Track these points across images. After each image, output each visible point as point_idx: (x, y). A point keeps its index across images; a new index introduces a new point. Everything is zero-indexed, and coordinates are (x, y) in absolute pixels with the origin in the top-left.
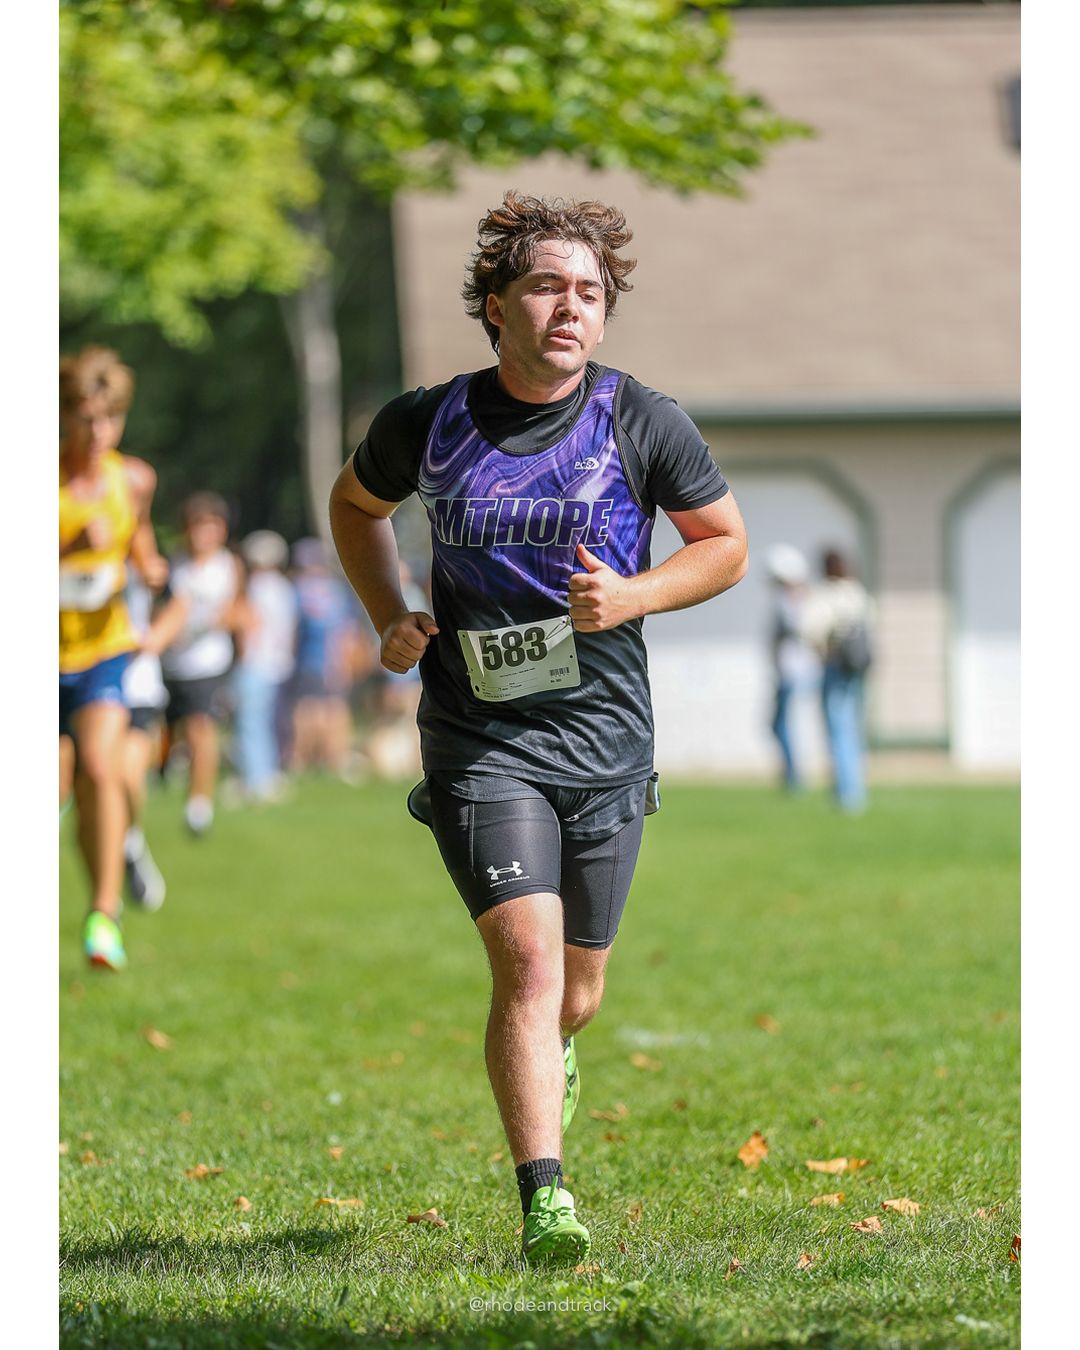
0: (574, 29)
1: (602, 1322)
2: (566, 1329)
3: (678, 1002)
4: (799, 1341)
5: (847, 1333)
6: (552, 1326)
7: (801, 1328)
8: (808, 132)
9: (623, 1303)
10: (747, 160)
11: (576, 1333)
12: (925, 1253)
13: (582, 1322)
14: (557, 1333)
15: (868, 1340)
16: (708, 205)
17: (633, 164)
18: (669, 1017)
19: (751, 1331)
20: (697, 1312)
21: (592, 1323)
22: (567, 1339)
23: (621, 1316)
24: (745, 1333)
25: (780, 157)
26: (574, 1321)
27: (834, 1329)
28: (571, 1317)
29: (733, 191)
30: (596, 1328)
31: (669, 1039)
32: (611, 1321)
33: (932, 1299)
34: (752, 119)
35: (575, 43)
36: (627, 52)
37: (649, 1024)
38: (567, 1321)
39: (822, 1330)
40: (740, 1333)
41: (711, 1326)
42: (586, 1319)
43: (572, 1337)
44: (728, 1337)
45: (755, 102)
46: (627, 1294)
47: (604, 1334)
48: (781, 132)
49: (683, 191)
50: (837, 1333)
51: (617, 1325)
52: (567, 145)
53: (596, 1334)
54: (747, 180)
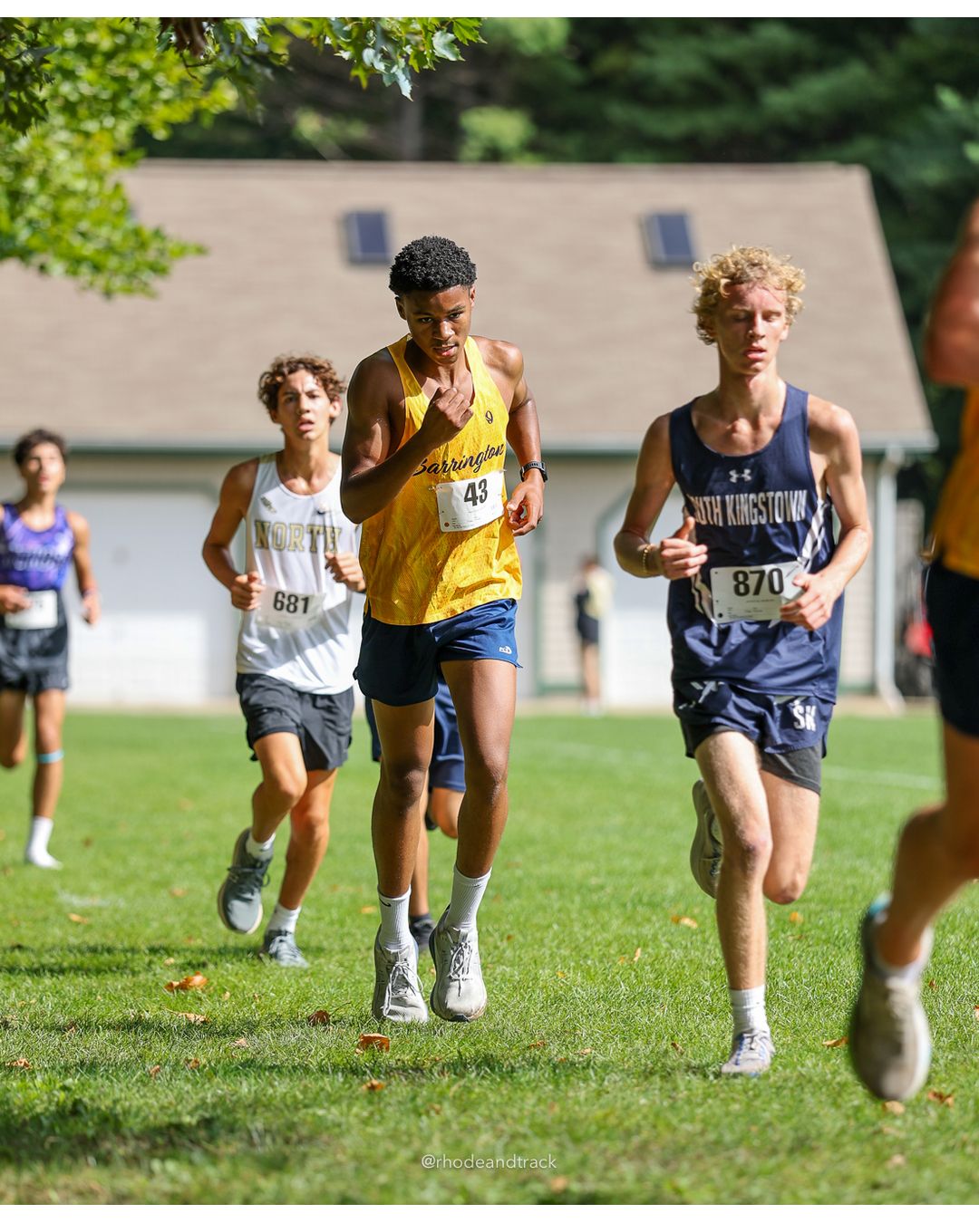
0: (31, 174)
1: (46, 1109)
2: (19, 1114)
3: (103, 874)
4: (190, 1124)
5: (225, 1117)
6: (10, 1111)
7: (191, 1114)
8: (201, 251)
9: (62, 1095)
10: (159, 270)
11: (27, 1117)
13: (31, 1109)
14: (13, 1116)
15: (240, 1122)
16: (125, 304)
17: (73, 272)
18: (95, 886)
19: (156, 1117)
20: (115, 1102)
21: (39, 1109)
22: (20, 1121)
23: (60, 1104)
24: (151, 1118)
25: (179, 268)
26: (26, 1108)
27: (215, 1114)
28: (24, 1105)
29: (147, 292)
30: (42, 1114)
31: (97, 901)
32: (53, 1108)
33: (285, 1094)
35: (30, 184)
36: (65, 192)
37: (82, 892)
38: (20, 1108)
39: (207, 1115)
40: (145, 1118)
41: (126, 1112)
42: (34, 1107)
43: (25, 1121)
44: (139, 1120)
45: (158, 235)
46: (65, 1088)
47: (47, 1118)
48: (183, 251)
50: (218, 1118)
51: (58, 1112)
52: (24, 254)
53: (43, 1118)
54: (157, 283)
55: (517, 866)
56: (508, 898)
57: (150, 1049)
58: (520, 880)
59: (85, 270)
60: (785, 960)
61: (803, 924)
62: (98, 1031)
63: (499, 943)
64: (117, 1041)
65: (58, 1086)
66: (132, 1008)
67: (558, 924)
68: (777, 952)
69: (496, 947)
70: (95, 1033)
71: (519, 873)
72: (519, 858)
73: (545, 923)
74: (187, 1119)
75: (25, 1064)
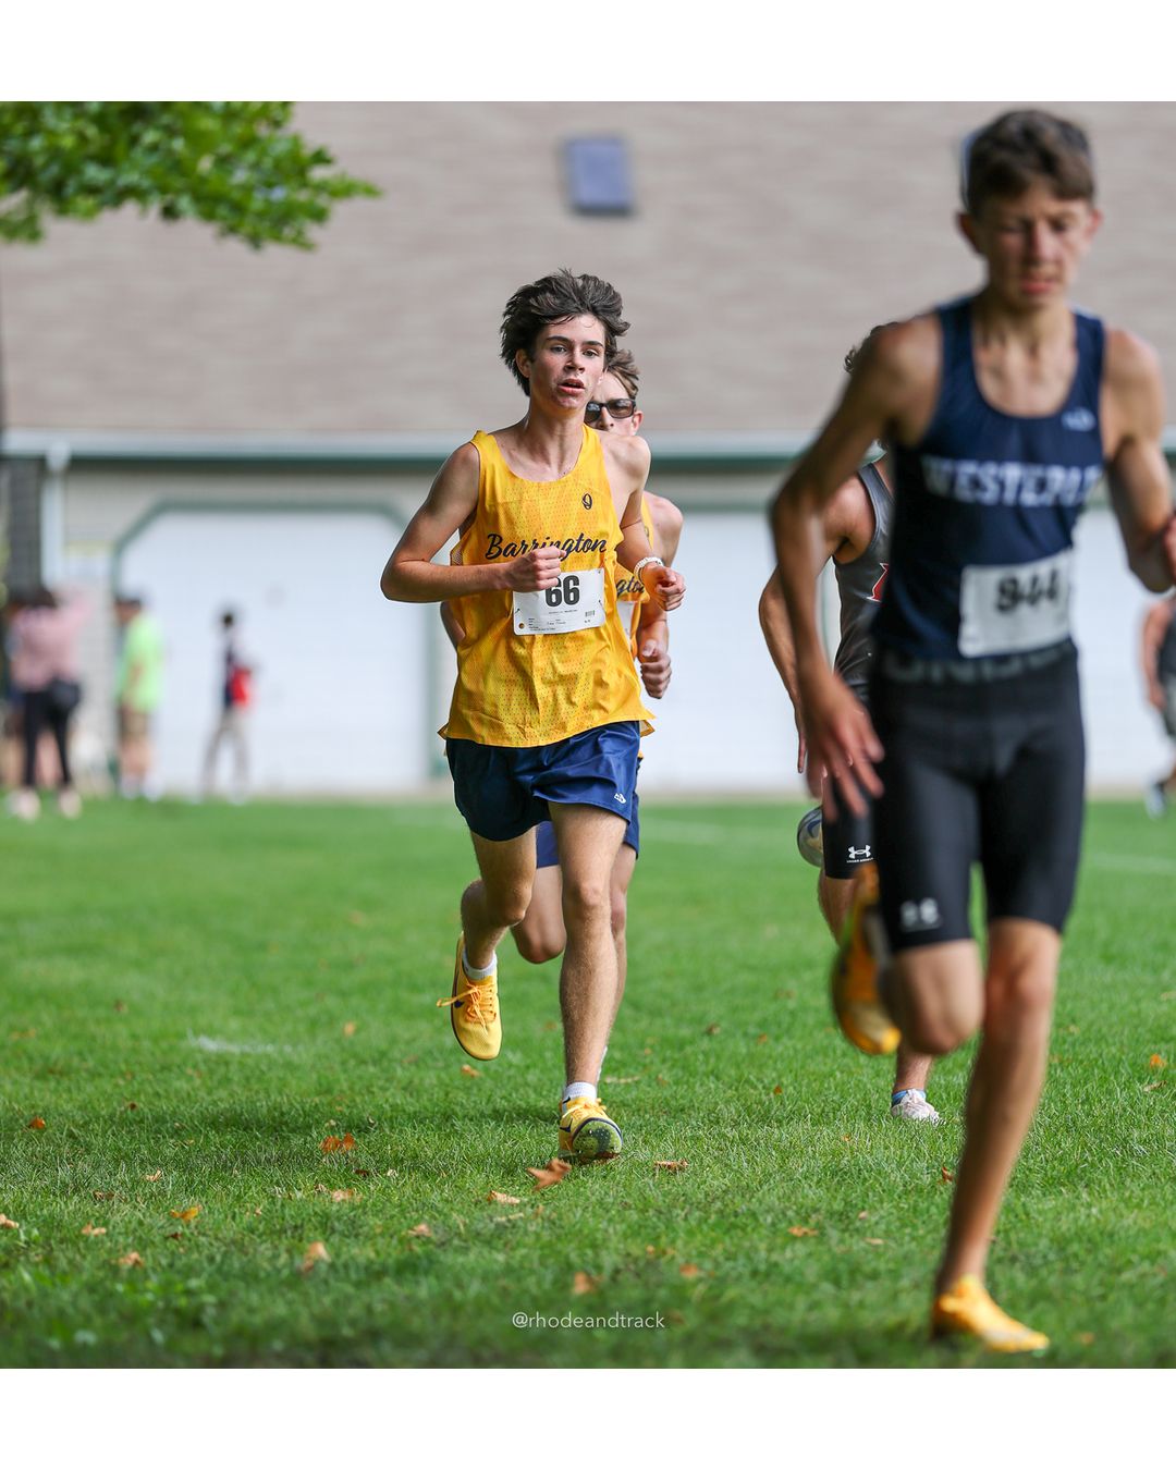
8: (371, 191)
10: (317, 215)
12: (472, 1256)
16: (276, 254)
17: (209, 216)
18: (232, 1026)
25: (341, 211)
29: (301, 243)
34: (318, 173)
37: (216, 1032)
45: (320, 158)
48: (345, 190)
49: (255, 241)
54: (313, 232)
55: (789, 995)
56: (777, 1039)
57: (301, 1240)
58: (793, 1014)
59: (222, 211)
60: (1143, 1118)
61: (1167, 1070)
62: (234, 1218)
63: (764, 1097)
64: (258, 1230)
65: (180, 1287)
66: (278, 1184)
67: (842, 1072)
68: (1132, 1108)
69: (761, 1103)
70: (229, 1219)
71: (791, 1004)
72: (791, 985)
73: (826, 1069)
74: (347, 1332)
75: (137, 1262)
